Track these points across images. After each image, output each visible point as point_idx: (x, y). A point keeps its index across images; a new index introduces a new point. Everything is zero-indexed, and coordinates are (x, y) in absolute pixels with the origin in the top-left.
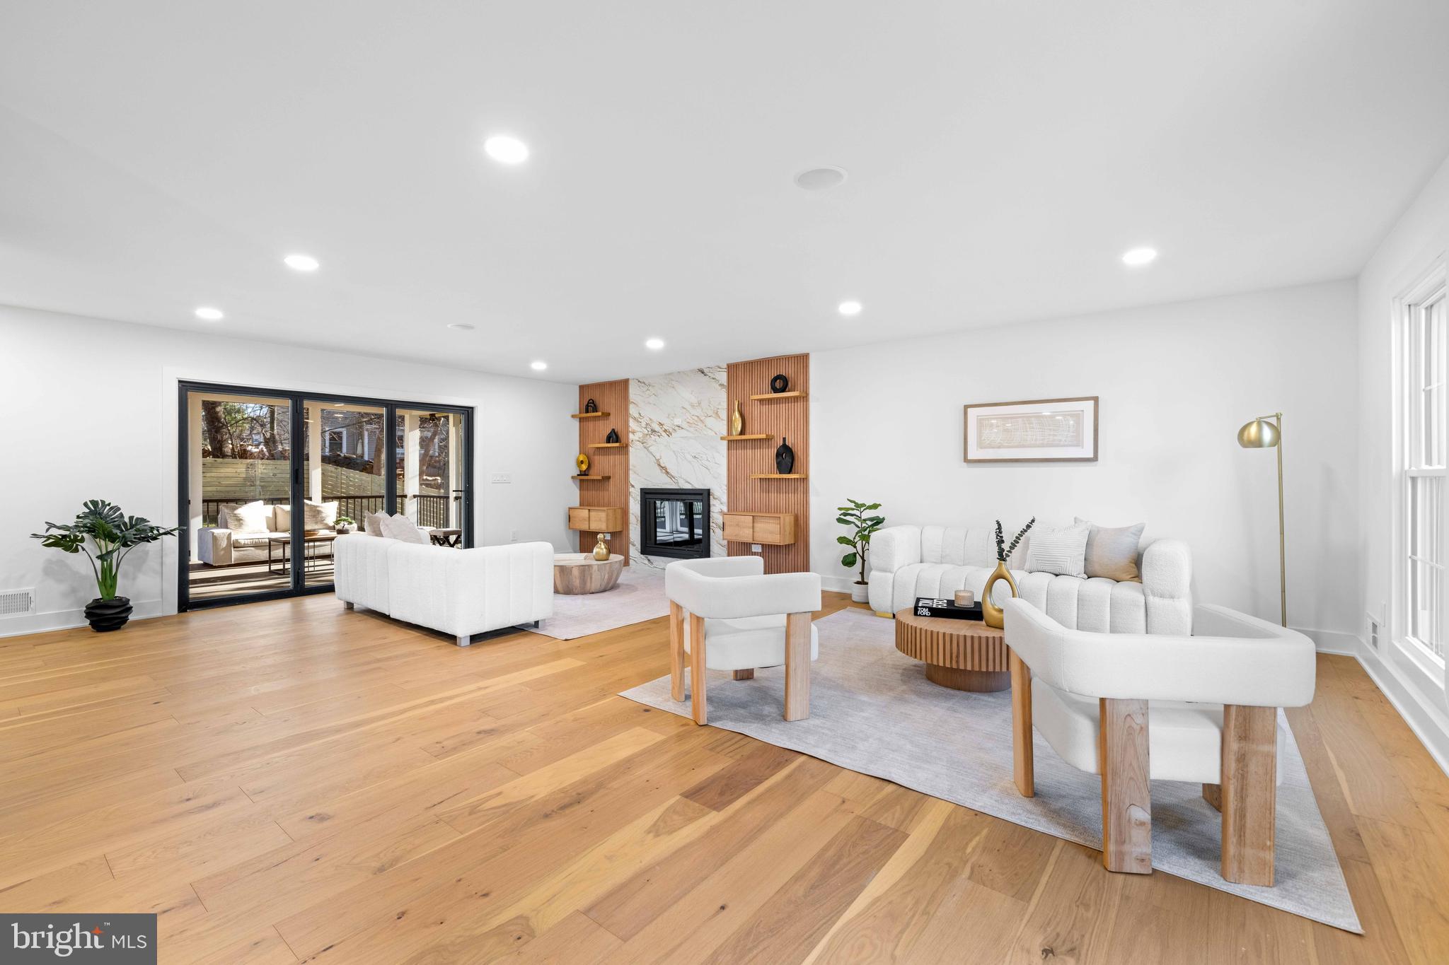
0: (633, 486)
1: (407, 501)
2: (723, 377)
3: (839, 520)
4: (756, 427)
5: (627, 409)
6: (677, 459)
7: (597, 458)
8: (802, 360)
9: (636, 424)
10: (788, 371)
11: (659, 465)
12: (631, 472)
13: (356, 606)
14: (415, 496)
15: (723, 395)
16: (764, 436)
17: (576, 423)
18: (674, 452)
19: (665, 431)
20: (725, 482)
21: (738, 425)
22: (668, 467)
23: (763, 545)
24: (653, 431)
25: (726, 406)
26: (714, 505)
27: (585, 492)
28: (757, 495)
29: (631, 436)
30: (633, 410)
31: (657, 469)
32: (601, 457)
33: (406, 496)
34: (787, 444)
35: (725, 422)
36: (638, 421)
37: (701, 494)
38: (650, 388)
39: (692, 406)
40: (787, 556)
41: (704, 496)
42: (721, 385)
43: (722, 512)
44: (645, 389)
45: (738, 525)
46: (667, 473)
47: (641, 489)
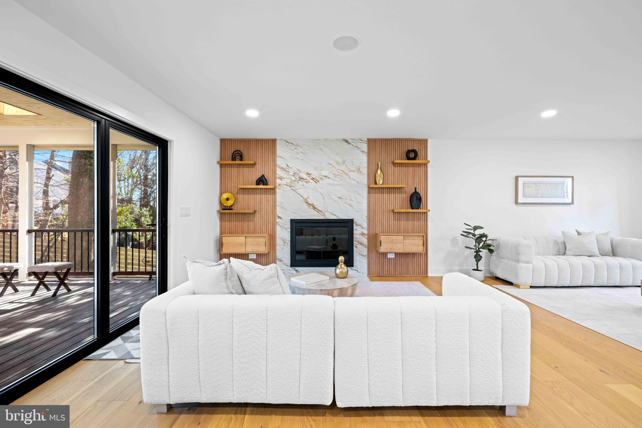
0: (280, 218)
2: (365, 147)
3: (462, 235)
5: (274, 161)
6: (324, 199)
7: (241, 197)
8: (424, 142)
9: (284, 172)
10: (417, 148)
11: (307, 203)
12: (278, 207)
15: (364, 158)
17: (218, 167)
18: (321, 194)
19: (313, 179)
20: (366, 213)
22: (315, 204)
23: (395, 253)
24: (301, 178)
25: (366, 165)
26: (356, 230)
27: (227, 224)
28: (391, 222)
29: (278, 181)
30: (279, 162)
31: (306, 206)
32: (246, 197)
34: (417, 191)
35: (366, 176)
36: (286, 170)
37: (348, 223)
38: (298, 148)
39: (338, 163)
40: (413, 258)
41: (349, 223)
42: (362, 151)
43: (363, 234)
44: (293, 148)
45: (392, 242)
46: (315, 208)
47: (291, 219)
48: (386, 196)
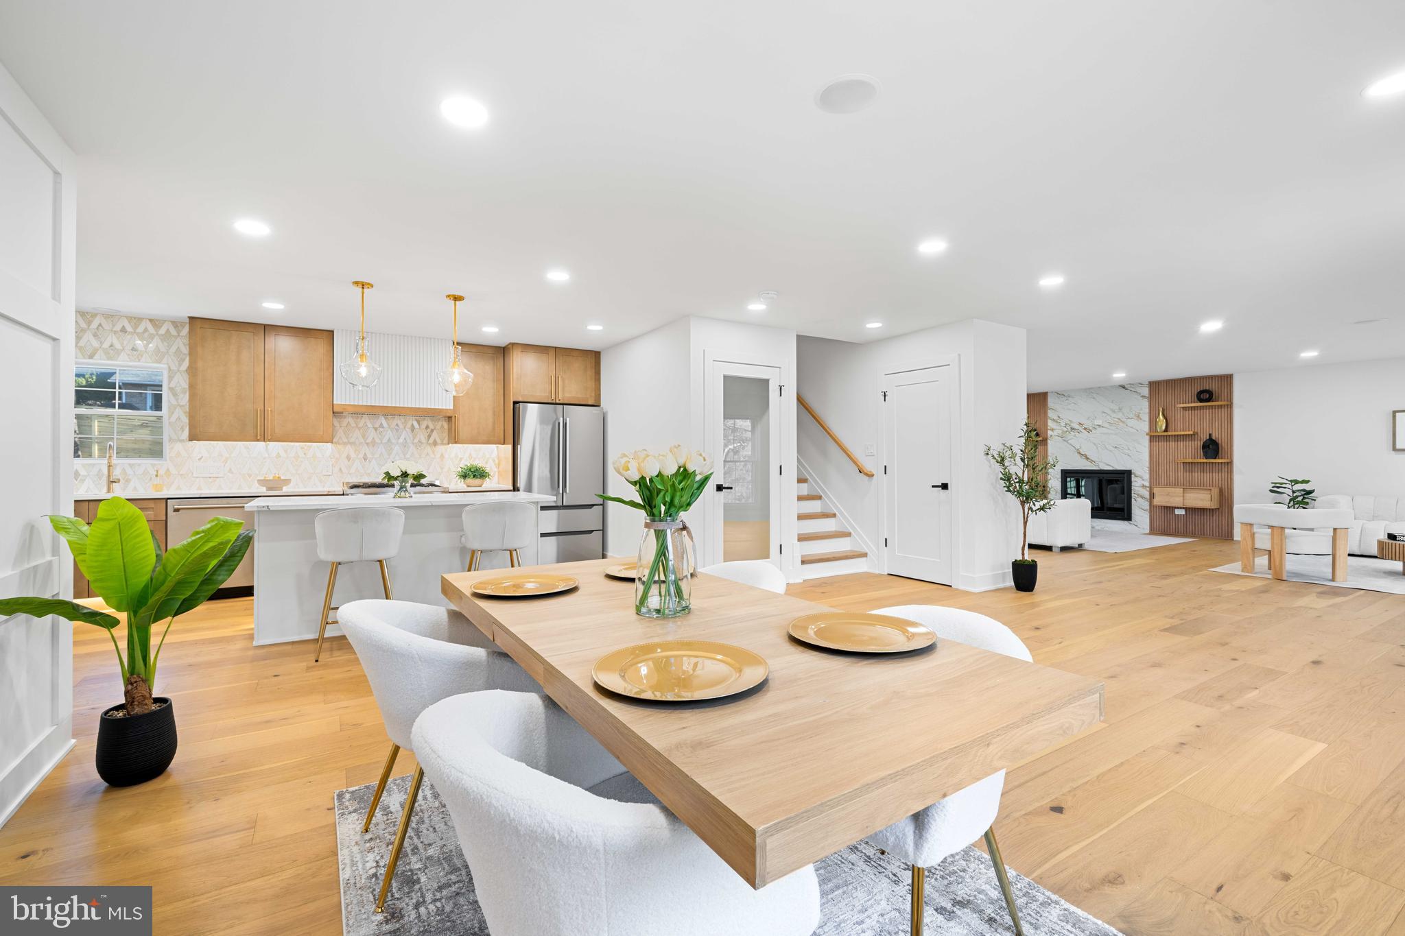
0: (1052, 468)
2: (1146, 391)
3: (1271, 491)
4: (1179, 425)
5: (1046, 413)
6: (1097, 448)
8: (1227, 379)
9: (1055, 424)
10: (1213, 387)
11: (1079, 453)
12: (1050, 458)
15: (1146, 404)
16: (1191, 433)
18: (1094, 444)
19: (1085, 429)
20: (1147, 464)
21: (1162, 424)
22: (1087, 454)
23: (1186, 509)
24: (1073, 429)
25: (1147, 410)
26: (1135, 481)
28: (1180, 474)
29: (1050, 433)
30: (1051, 414)
31: (1078, 455)
34: (1214, 438)
35: (1147, 423)
36: (1057, 422)
37: (1124, 473)
38: (1070, 399)
39: (1114, 411)
40: (1211, 517)
41: (1126, 475)
42: (1143, 396)
43: (1143, 486)
44: (1064, 399)
45: (1168, 495)
46: (1087, 458)
47: (1062, 470)
48: (1172, 444)
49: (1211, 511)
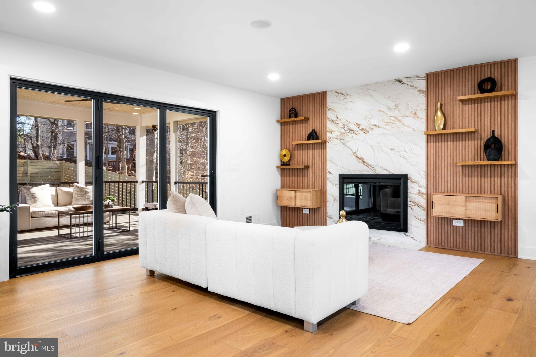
0: (330, 173)
1: (138, 185)
2: (422, 84)
4: (458, 121)
5: (325, 114)
6: (373, 151)
7: (296, 152)
8: (511, 65)
9: (334, 125)
11: (356, 156)
12: (328, 162)
13: (156, 273)
14: (143, 182)
15: (422, 99)
16: (473, 130)
17: (278, 126)
18: (371, 146)
19: (362, 130)
20: (424, 168)
21: (440, 123)
22: (364, 157)
23: (465, 220)
24: (350, 130)
25: (424, 107)
26: (412, 187)
27: (286, 178)
28: (459, 179)
29: (329, 135)
30: (330, 115)
31: (355, 159)
32: (301, 152)
33: (137, 182)
34: (496, 135)
35: (424, 121)
36: (335, 123)
37: (400, 179)
38: (347, 97)
39: (390, 109)
40: (492, 230)
41: (402, 180)
42: (420, 91)
43: (420, 193)
44: (342, 98)
45: (448, 204)
46: (364, 162)
47: (339, 175)
48: (450, 144)
49: (493, 223)
